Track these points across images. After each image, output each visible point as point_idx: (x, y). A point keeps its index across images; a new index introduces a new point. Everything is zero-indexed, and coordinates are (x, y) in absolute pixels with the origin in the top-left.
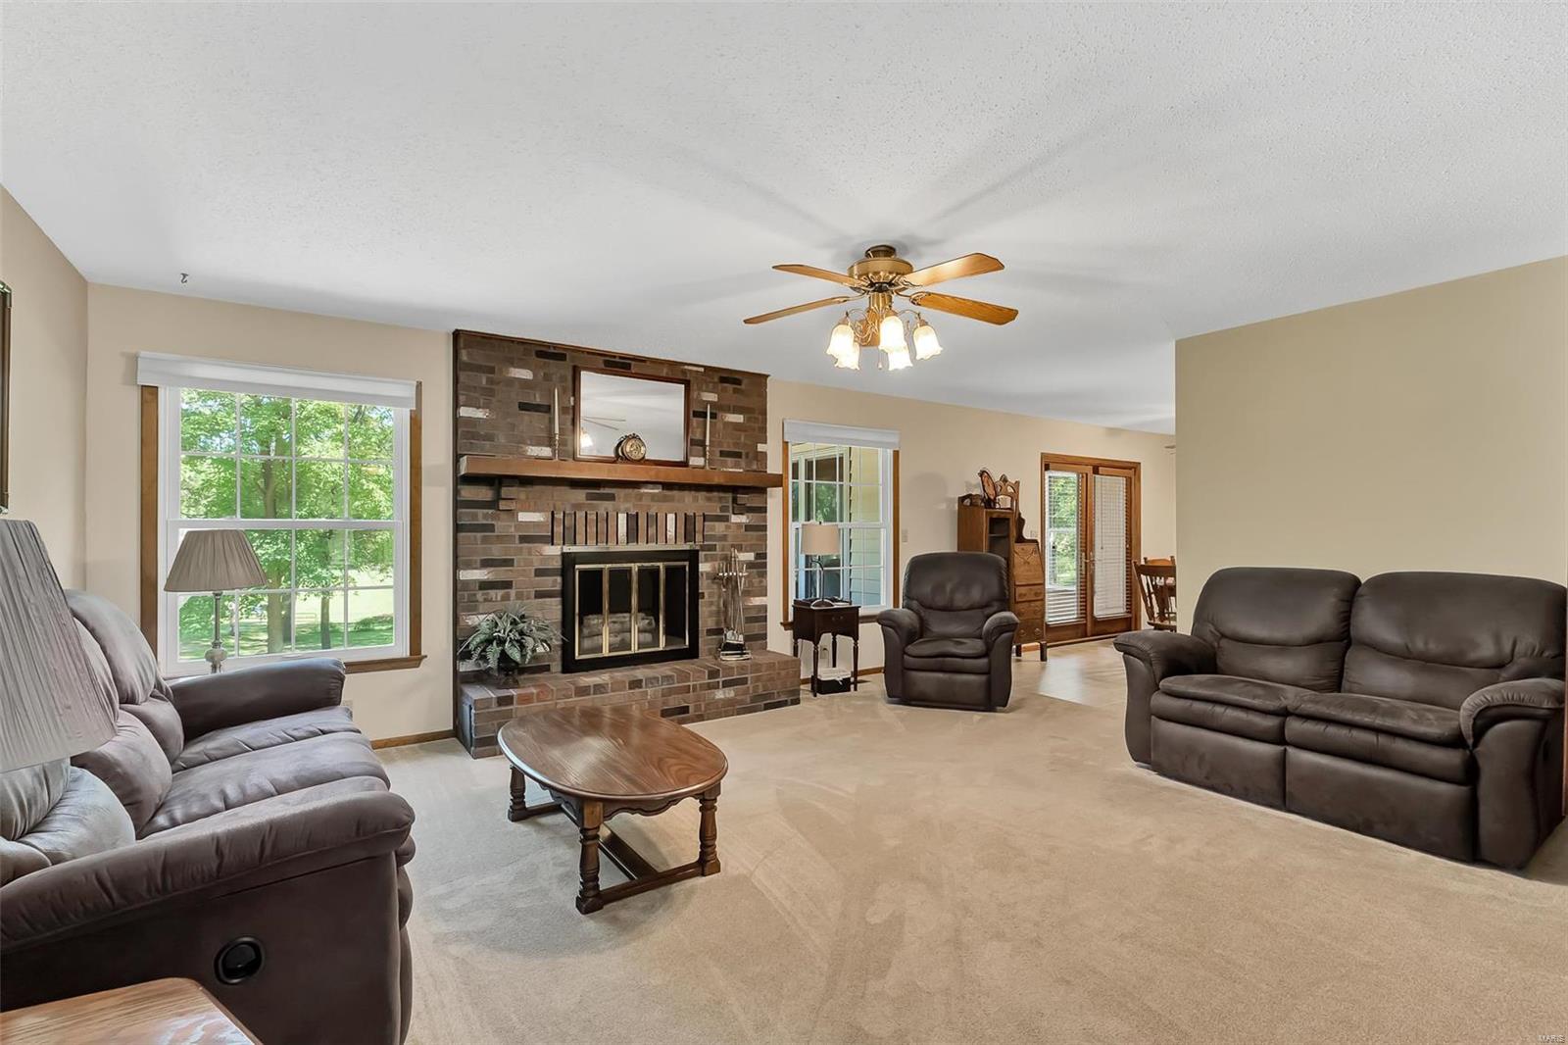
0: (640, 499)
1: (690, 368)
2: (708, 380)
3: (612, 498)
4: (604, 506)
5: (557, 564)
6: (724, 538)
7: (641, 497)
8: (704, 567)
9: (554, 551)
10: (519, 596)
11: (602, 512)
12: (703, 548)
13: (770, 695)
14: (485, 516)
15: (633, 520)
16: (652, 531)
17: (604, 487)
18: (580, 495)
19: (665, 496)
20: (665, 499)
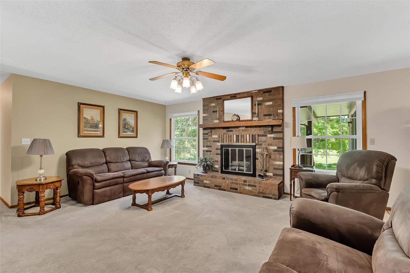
0: (239, 131)
1: (253, 92)
2: (259, 94)
3: (232, 131)
4: (230, 133)
5: (220, 147)
6: (265, 141)
7: (239, 130)
8: (257, 150)
9: (219, 144)
10: (213, 154)
11: (230, 135)
12: (258, 144)
13: (266, 194)
14: (207, 136)
15: (237, 136)
16: (242, 139)
17: (230, 128)
18: (225, 131)
19: (246, 130)
20: (245, 131)
